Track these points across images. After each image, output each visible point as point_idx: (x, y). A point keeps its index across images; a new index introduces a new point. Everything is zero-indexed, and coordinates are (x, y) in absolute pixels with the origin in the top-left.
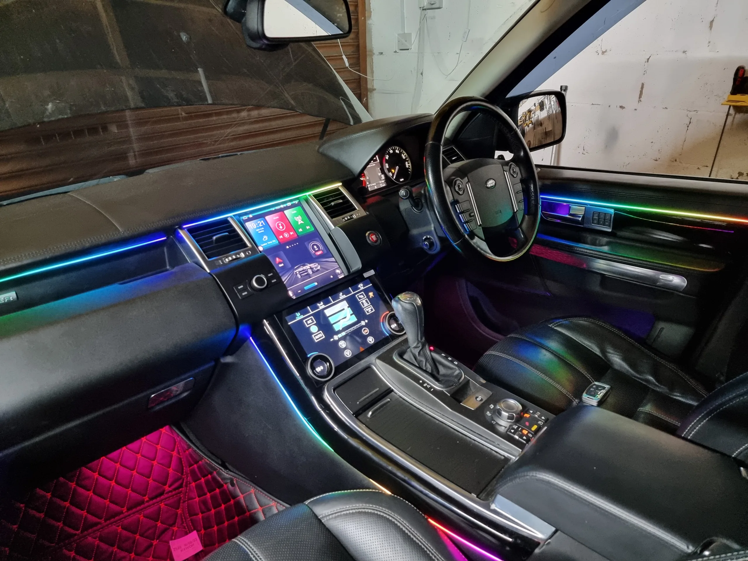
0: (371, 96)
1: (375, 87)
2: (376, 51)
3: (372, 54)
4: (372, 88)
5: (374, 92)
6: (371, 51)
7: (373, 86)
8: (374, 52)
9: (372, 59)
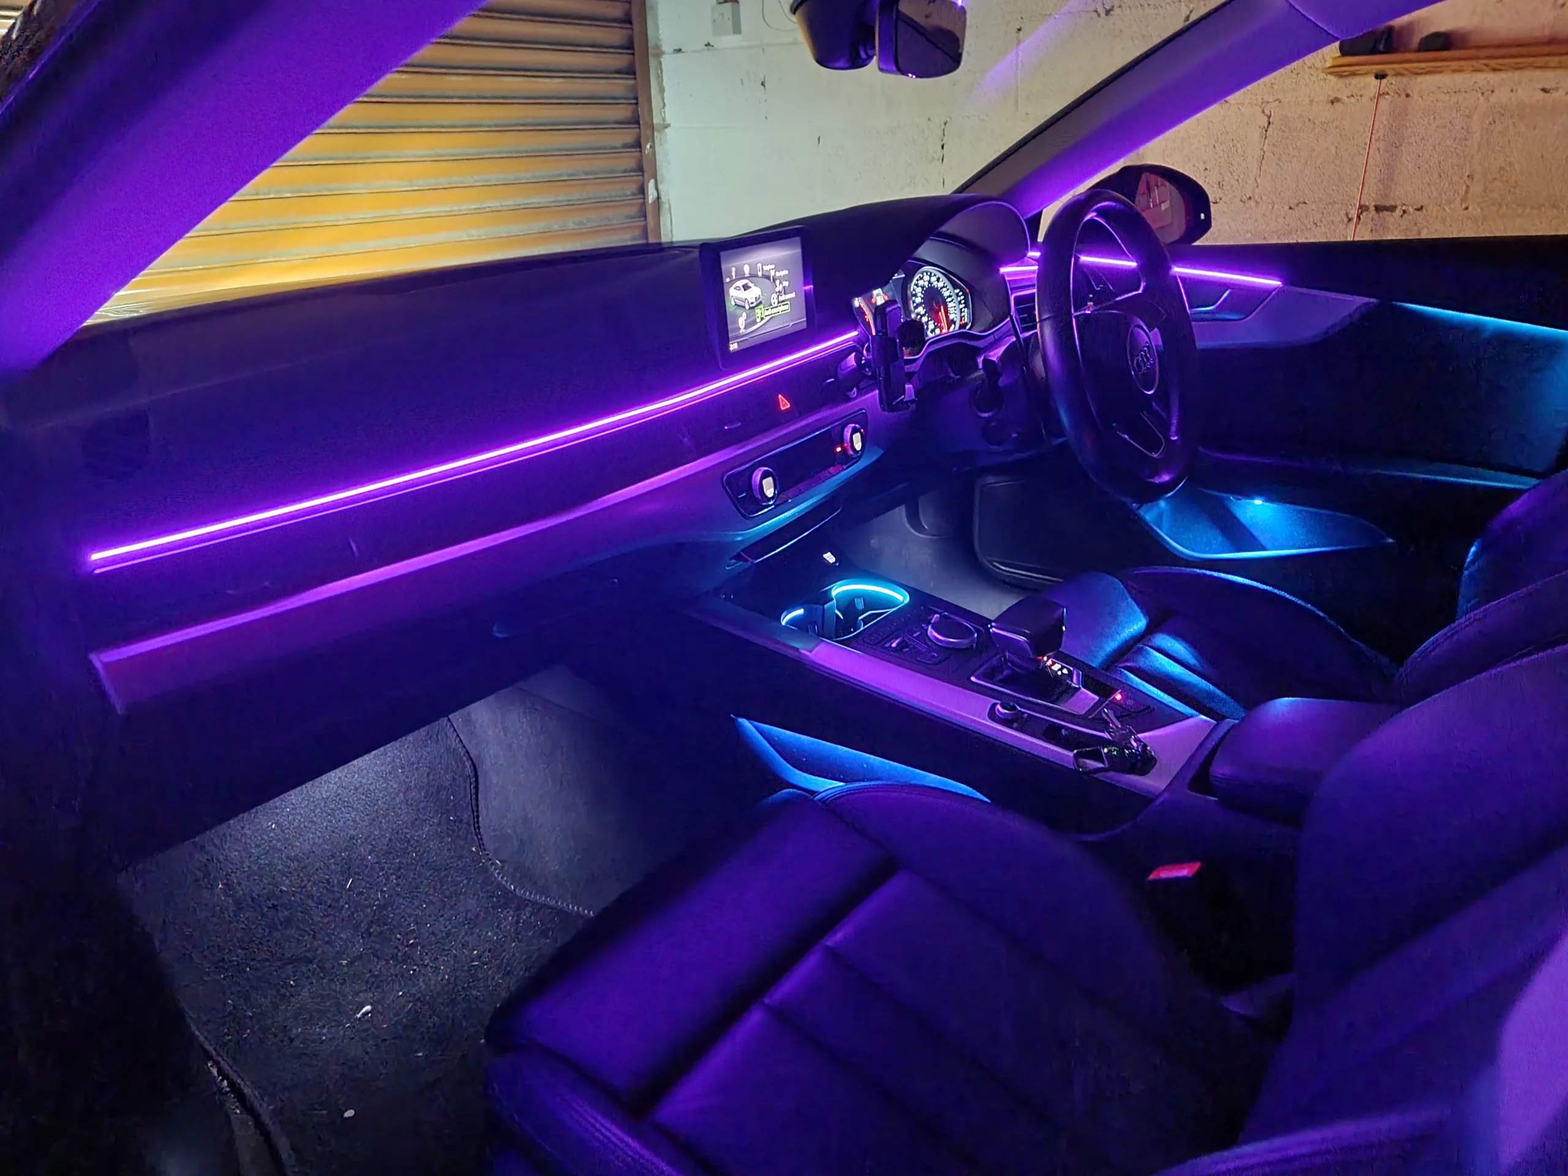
0: (660, 139)
1: (668, 121)
2: (667, 47)
3: (659, 54)
4: (662, 123)
5: (667, 130)
6: (658, 47)
7: (664, 119)
8: (664, 49)
9: (660, 64)
